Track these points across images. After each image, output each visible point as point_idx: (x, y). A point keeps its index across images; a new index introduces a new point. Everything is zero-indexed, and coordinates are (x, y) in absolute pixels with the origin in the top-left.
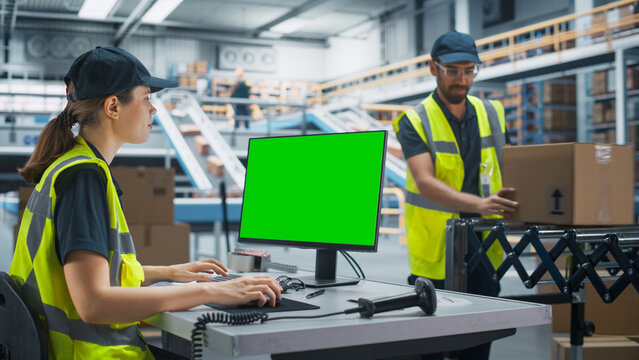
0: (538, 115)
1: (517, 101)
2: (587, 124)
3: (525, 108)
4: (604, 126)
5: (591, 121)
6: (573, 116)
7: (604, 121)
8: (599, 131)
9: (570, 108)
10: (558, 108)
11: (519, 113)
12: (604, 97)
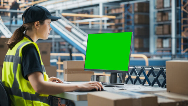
0: (132, 17)
1: (122, 10)
2: (154, 21)
3: (126, 14)
4: (162, 23)
5: (156, 20)
6: (148, 18)
7: (162, 20)
8: (159, 25)
9: (146, 14)
10: (141, 14)
11: (123, 16)
12: (162, 10)
